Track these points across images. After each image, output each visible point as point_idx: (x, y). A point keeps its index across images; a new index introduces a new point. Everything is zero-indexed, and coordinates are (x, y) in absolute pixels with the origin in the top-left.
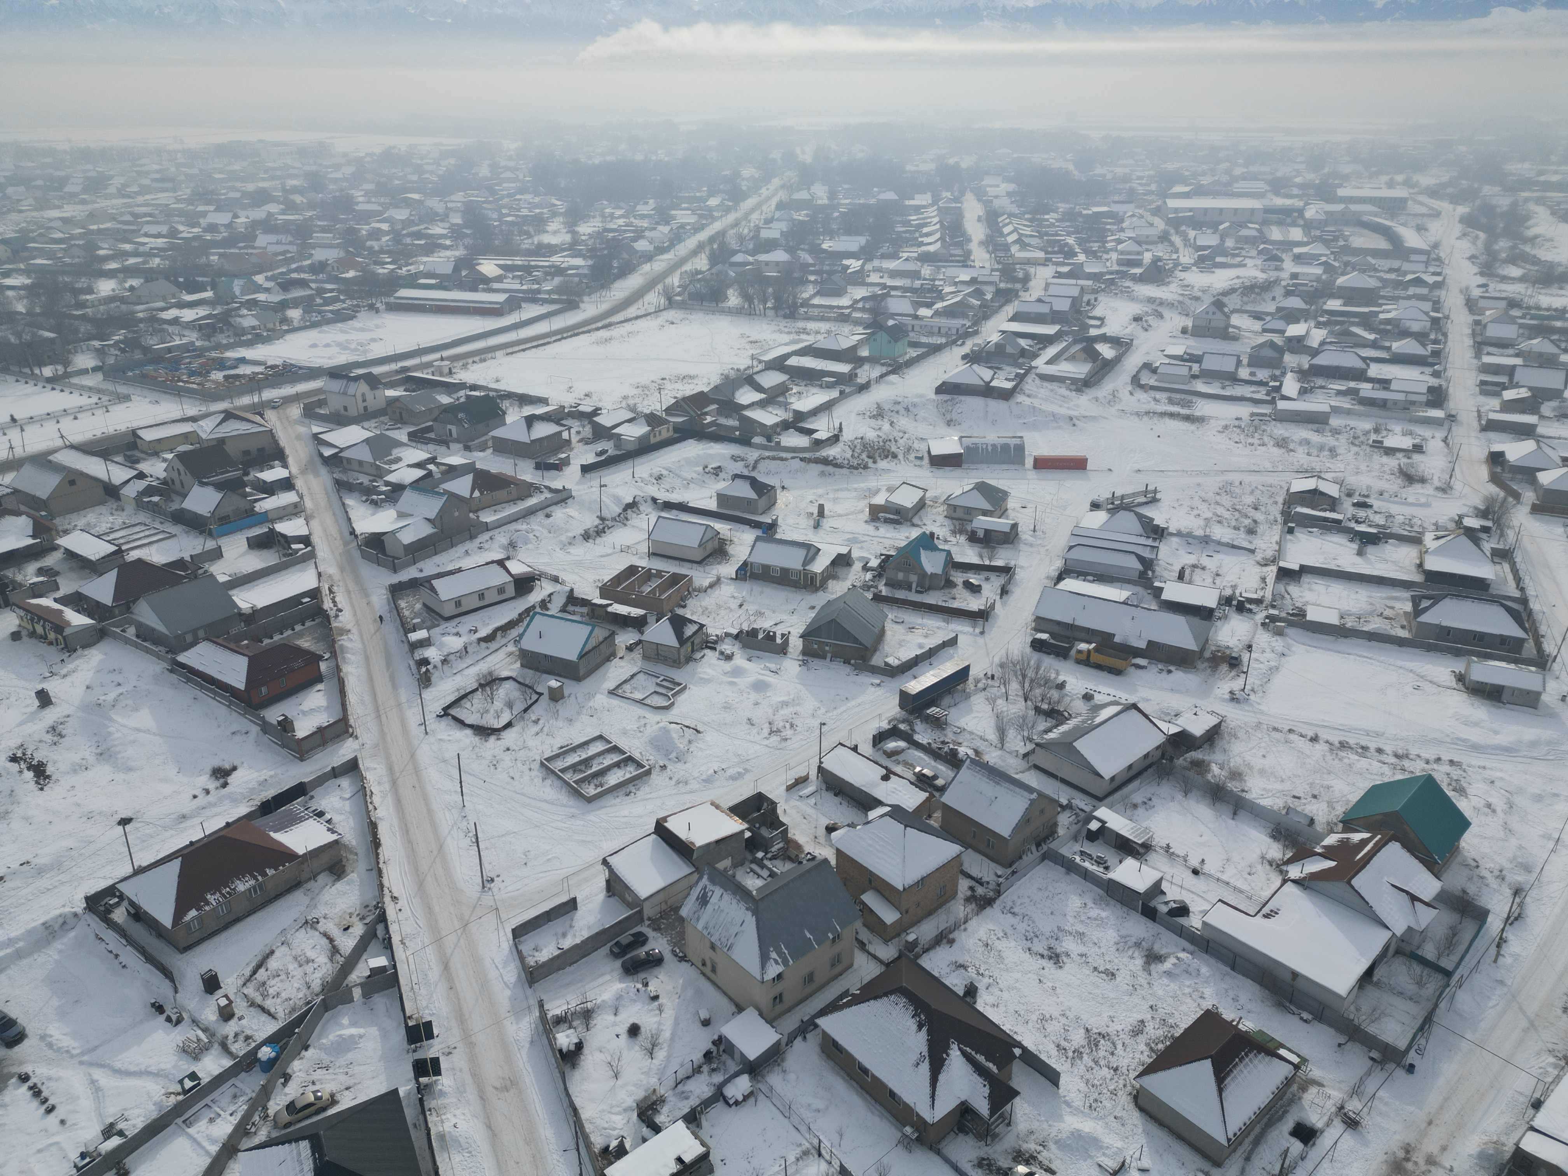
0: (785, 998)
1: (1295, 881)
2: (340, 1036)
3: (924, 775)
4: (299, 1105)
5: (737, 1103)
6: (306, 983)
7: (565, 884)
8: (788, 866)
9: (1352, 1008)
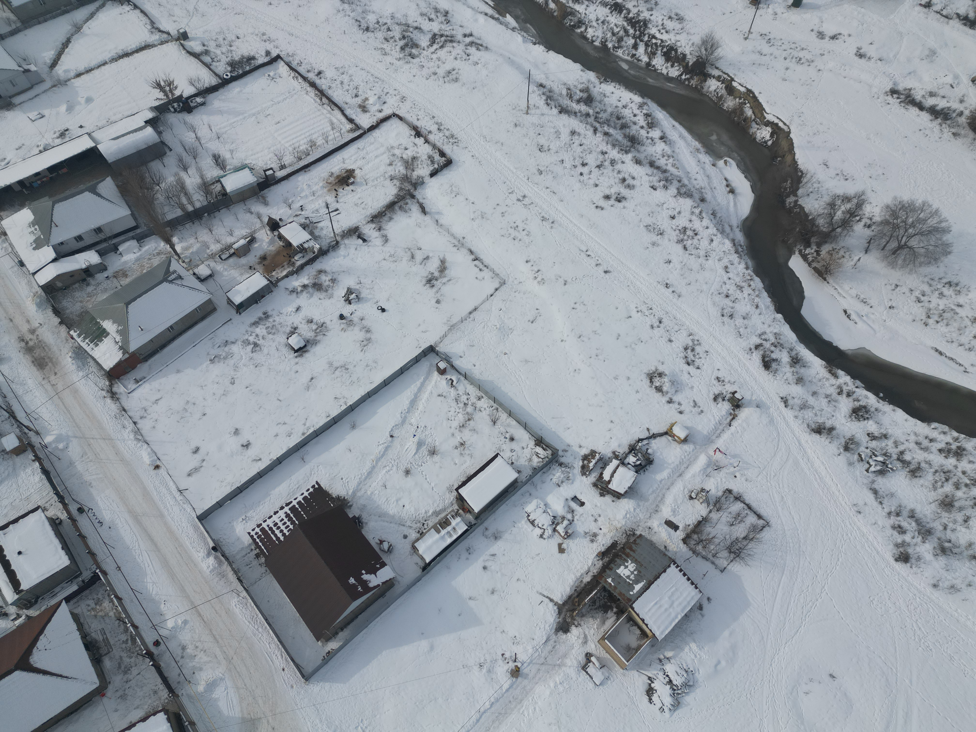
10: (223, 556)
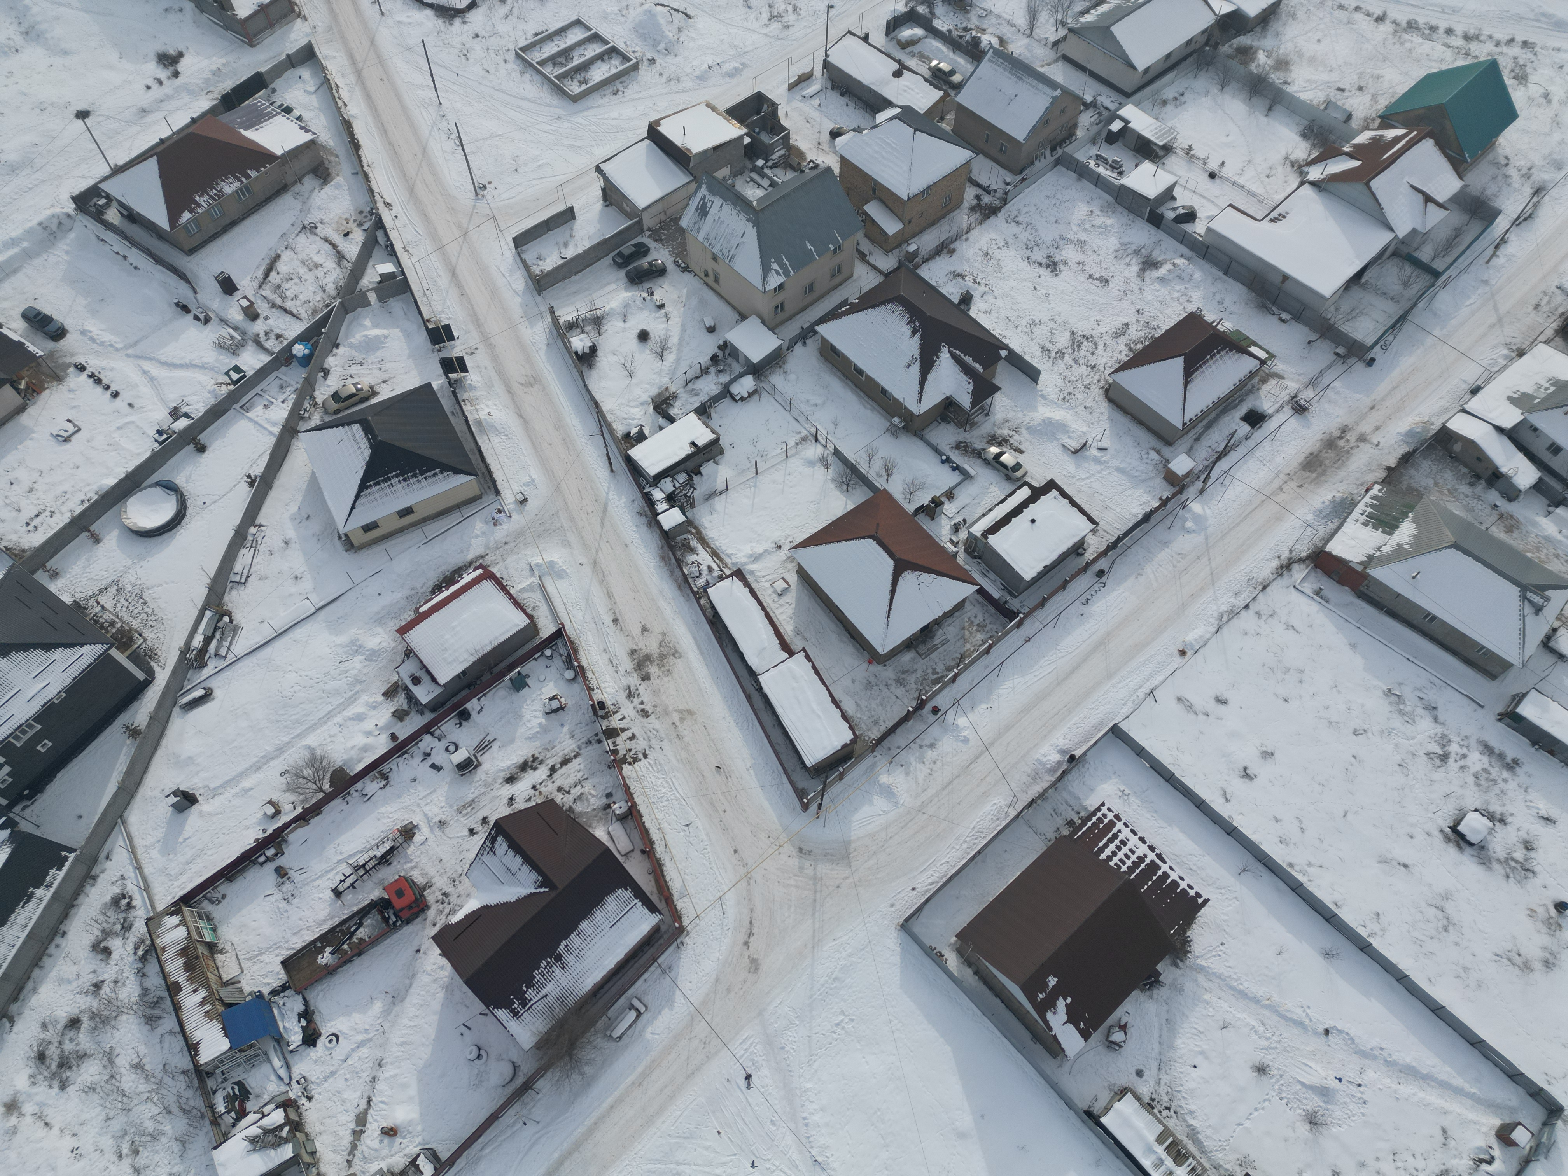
0: (786, 307)
1: (1313, 184)
2: (366, 336)
3: (940, 70)
4: (343, 395)
5: (742, 399)
6: (321, 287)
7: (560, 193)
8: (790, 175)
9: (1332, 308)
10: (1064, 772)
